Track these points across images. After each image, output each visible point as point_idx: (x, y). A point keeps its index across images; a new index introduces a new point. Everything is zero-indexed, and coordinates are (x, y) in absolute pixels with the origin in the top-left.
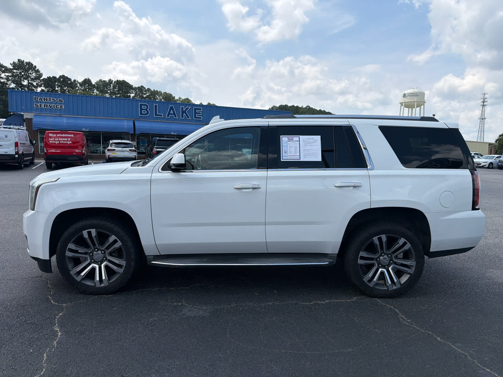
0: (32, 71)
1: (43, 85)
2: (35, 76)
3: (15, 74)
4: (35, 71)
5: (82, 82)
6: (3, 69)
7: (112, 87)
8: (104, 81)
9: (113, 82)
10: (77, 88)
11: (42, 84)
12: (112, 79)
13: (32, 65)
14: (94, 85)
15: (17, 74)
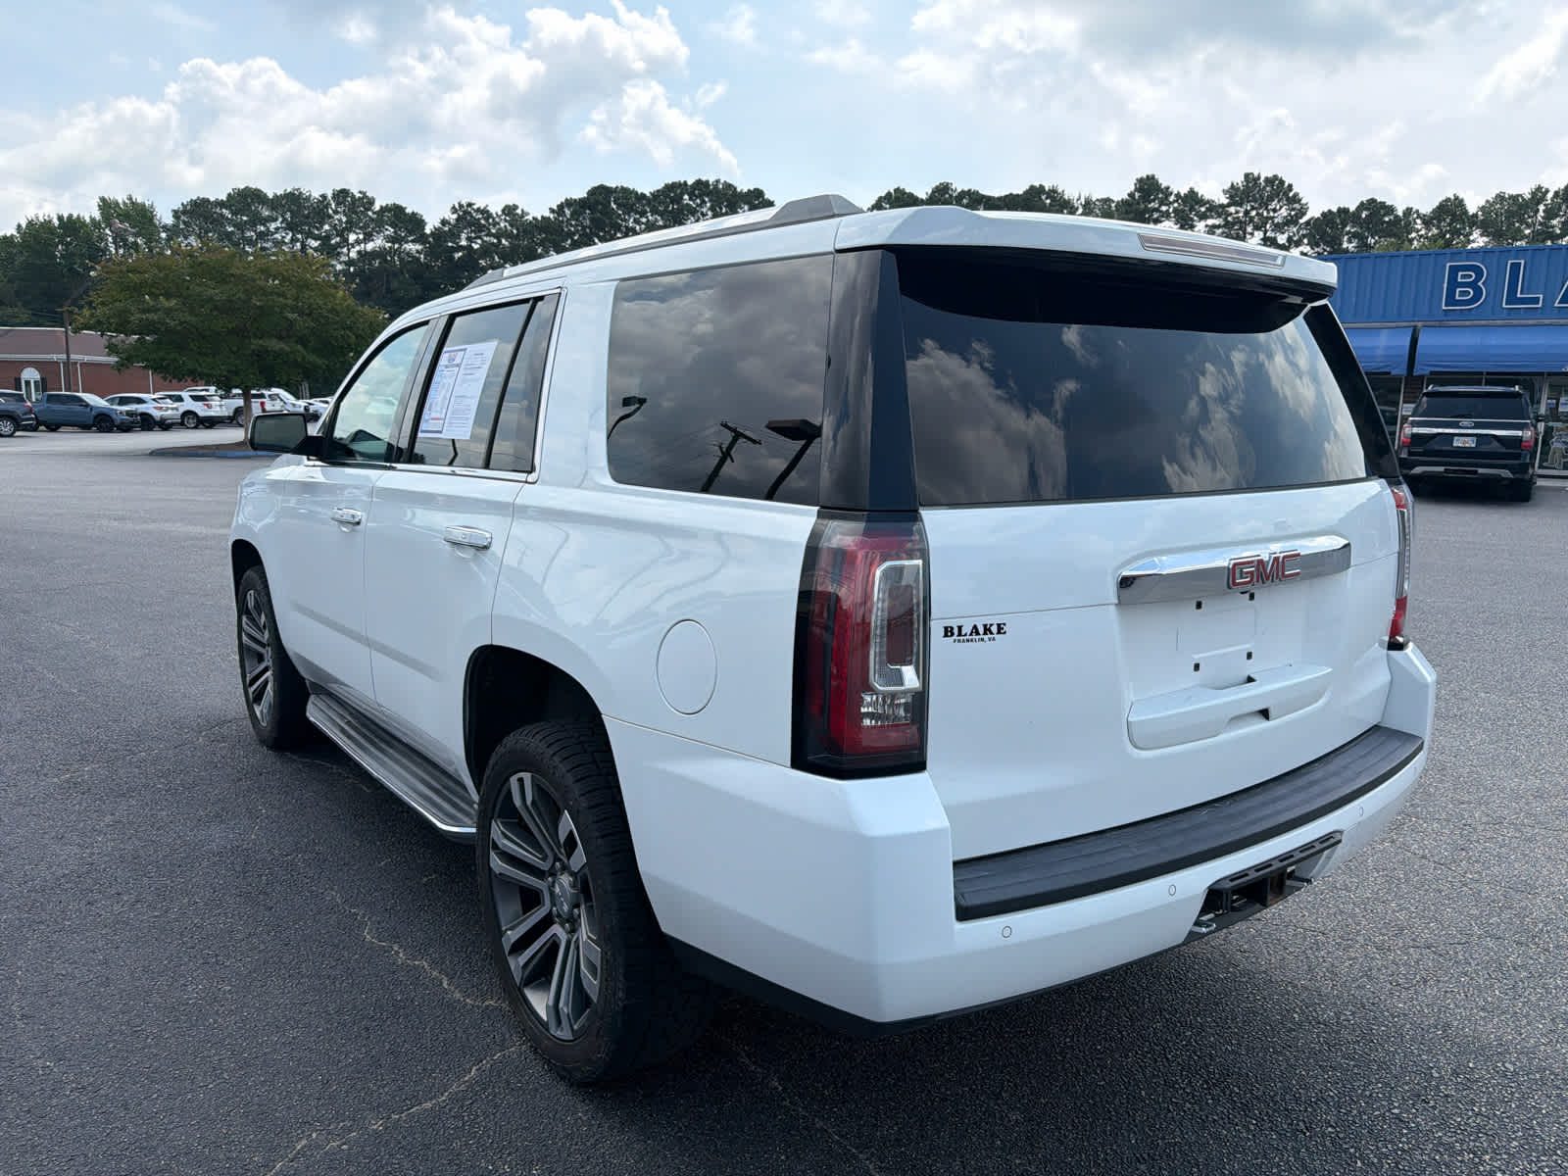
0: (1279, 202)
1: (1306, 241)
2: (1285, 214)
3: (1229, 219)
4: (1288, 199)
5: (1432, 213)
6: (1203, 209)
7: (1541, 213)
8: (1514, 198)
9: (1550, 195)
10: (1413, 235)
11: (1304, 236)
12: (1545, 185)
13: (1282, 182)
14: (1475, 215)
15: (1238, 218)
